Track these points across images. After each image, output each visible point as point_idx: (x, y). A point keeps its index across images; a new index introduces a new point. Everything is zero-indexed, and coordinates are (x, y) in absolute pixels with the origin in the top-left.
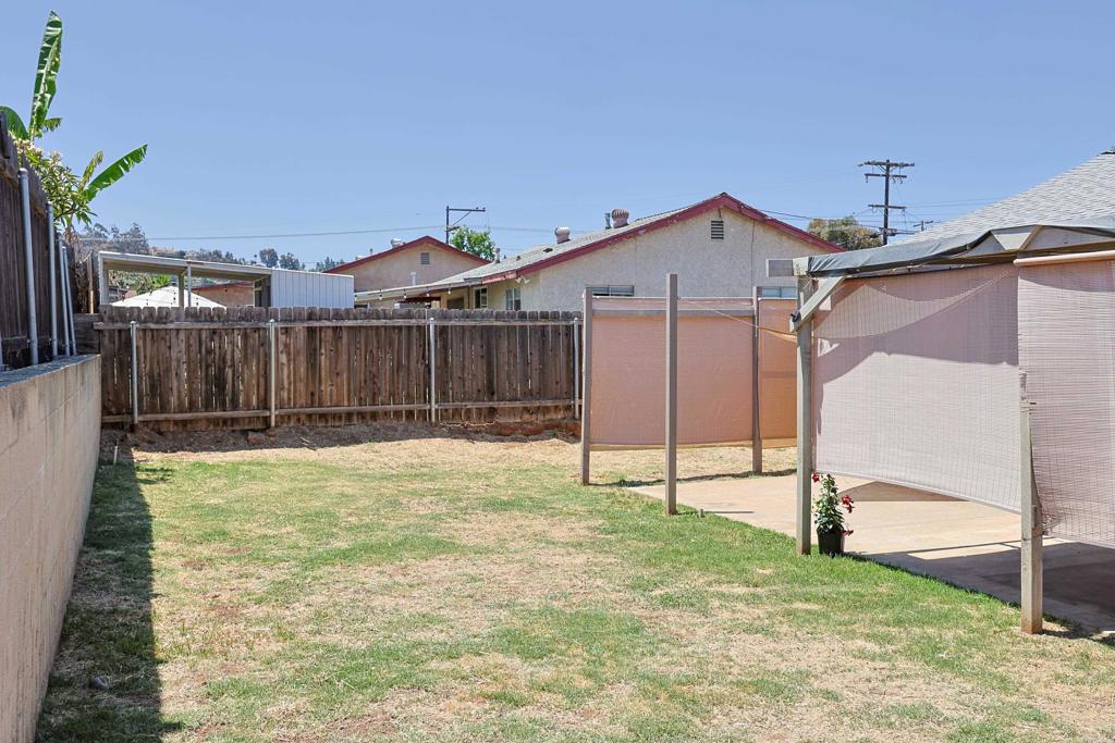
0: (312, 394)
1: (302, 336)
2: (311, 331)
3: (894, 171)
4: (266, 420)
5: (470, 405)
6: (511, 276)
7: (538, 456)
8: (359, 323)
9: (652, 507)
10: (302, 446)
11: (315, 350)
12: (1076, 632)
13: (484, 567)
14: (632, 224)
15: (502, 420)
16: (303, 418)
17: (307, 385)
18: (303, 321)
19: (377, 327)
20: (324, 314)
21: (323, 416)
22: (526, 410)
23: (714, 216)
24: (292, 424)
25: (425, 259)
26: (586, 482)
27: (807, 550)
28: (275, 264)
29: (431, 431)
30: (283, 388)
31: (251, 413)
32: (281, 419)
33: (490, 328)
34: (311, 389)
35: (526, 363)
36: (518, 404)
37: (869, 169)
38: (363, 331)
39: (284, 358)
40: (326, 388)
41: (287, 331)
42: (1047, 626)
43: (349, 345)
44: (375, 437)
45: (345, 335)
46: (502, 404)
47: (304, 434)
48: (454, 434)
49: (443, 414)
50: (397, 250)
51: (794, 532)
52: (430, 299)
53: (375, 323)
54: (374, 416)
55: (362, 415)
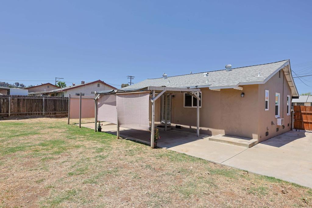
0: (18, 110)
1: (16, 100)
2: (18, 99)
3: (132, 78)
4: (8, 115)
5: (51, 112)
6: (62, 91)
7: (63, 120)
8: (29, 98)
9: (78, 127)
10: (15, 119)
11: (19, 103)
12: (124, 138)
13: (43, 136)
14: (85, 83)
15: (57, 115)
16: (16, 114)
17: (17, 109)
18: (17, 97)
19: (33, 99)
20: (21, 96)
21: (21, 114)
22: (62, 113)
23: (98, 83)
24: (13, 116)
25: (48, 87)
26: (69, 124)
27: (96, 131)
28: (19, 85)
29: (43, 116)
30: (12, 109)
31: (4, 114)
32: (11, 115)
33: (55, 99)
34: (18, 109)
35: (62, 105)
36: (60, 112)
37: (128, 77)
38: (29, 100)
39: (12, 104)
40: (21, 109)
41: (13, 99)
42: (120, 138)
43: (26, 102)
44: (32, 118)
45: (26, 100)
46: (57, 112)
47: (16, 117)
48: (47, 117)
49: (46, 114)
50: (43, 85)
51: (94, 128)
52: (48, 94)
53: (32, 98)
54: (31, 114)
55: (29, 114)
